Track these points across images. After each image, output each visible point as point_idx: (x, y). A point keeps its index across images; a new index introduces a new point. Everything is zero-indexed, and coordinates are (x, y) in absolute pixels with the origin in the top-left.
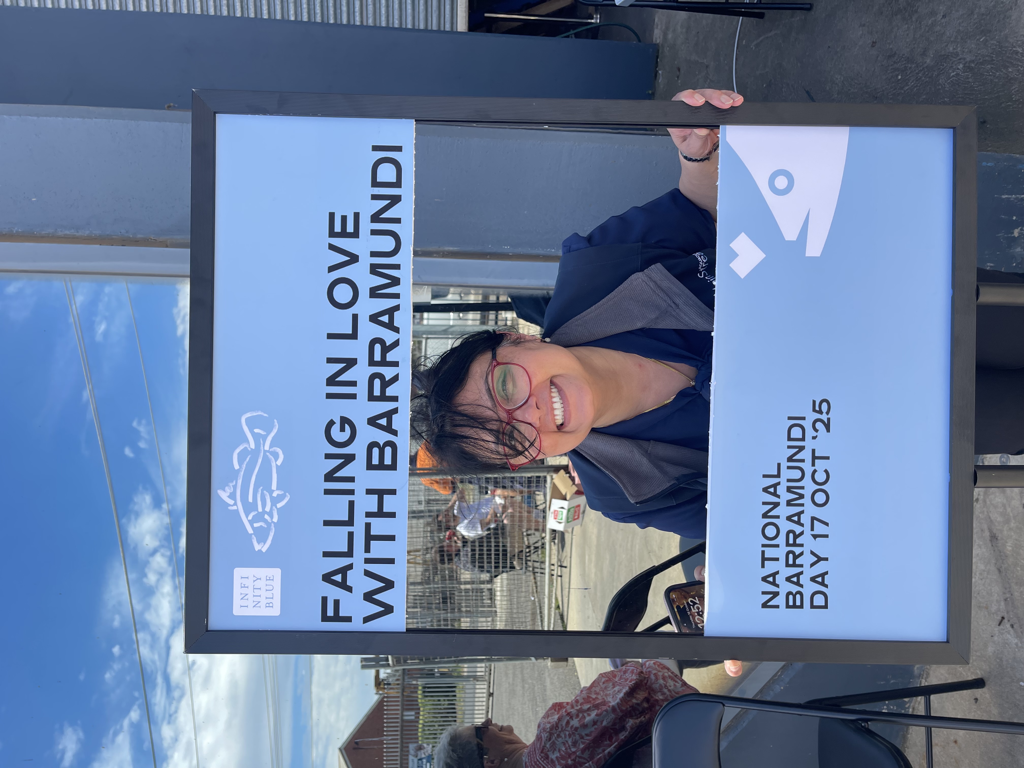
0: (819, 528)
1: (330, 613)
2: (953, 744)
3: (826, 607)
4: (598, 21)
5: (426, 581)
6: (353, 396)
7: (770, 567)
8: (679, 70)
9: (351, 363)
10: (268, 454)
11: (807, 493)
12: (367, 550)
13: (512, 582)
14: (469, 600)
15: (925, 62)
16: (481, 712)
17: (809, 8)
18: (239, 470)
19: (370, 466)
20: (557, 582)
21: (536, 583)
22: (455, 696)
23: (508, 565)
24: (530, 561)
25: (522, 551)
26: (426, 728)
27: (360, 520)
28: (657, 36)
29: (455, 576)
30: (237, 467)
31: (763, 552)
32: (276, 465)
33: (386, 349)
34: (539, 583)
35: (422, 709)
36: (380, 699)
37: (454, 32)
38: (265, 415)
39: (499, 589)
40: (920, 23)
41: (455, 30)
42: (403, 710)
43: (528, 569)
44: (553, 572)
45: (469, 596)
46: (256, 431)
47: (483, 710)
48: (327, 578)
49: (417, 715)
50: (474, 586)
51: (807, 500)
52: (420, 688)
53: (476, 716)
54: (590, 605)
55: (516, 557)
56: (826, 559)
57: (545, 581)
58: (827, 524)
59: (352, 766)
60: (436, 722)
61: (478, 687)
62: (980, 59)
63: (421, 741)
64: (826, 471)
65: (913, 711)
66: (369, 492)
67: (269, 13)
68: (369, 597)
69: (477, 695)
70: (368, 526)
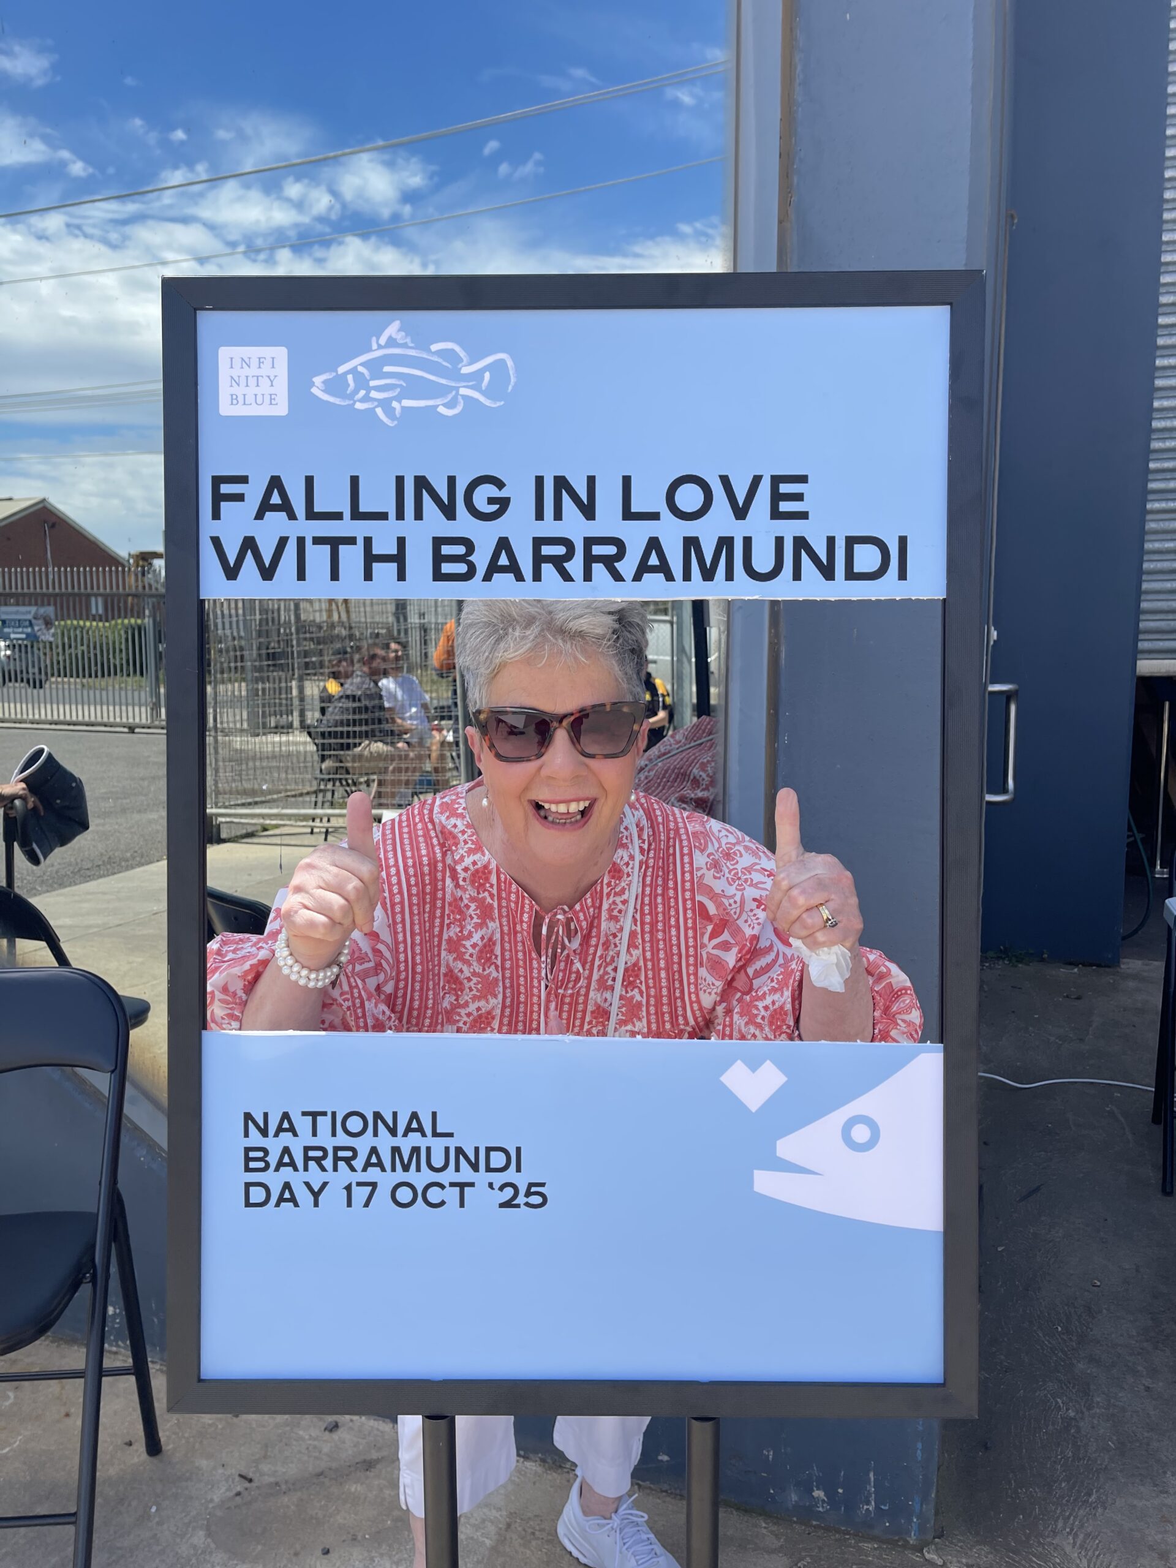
0: (360, 1194)
1: (225, 489)
2: (63, 1411)
3: (248, 1204)
4: (1157, 876)
5: (302, 627)
6: (540, 516)
7: (303, 1125)
8: (1079, 998)
9: (588, 511)
10: (454, 393)
11: (411, 1176)
12: (317, 541)
13: (302, 759)
14: (275, 694)
15: (1079, 1362)
16: (105, 715)
17: (1166, 1192)
18: (429, 351)
19: (438, 542)
20: (303, 827)
21: (301, 795)
22: (128, 675)
23: (326, 753)
24: (334, 785)
25: (348, 773)
26: (78, 632)
27: (360, 529)
28: (1131, 965)
29: (308, 672)
30: (434, 347)
31: (324, 1114)
32: (438, 406)
33: (609, 562)
34: (300, 799)
35: (107, 624)
36: (121, 560)
37: (1135, 654)
38: (510, 388)
39: (291, 738)
40: (1139, 1354)
41: (1139, 656)
42: (105, 597)
43: (322, 783)
44: (318, 820)
45: (280, 694)
46: (487, 375)
47: (109, 718)
48: (275, 483)
49: (97, 618)
50: (296, 702)
51: (400, 1176)
52: (139, 621)
53: (98, 708)
54: (267, 878)
55: (338, 764)
56: (316, 1204)
57: (304, 808)
58: (367, 1205)
59: (6, 526)
60: (88, 646)
61: (143, 709)
62: (1081, 1441)
63: (59, 624)
64: (443, 1203)
65: (110, 1352)
66: (401, 542)
67: (1164, 368)
68: (249, 544)
69: (130, 708)
70: (351, 541)
